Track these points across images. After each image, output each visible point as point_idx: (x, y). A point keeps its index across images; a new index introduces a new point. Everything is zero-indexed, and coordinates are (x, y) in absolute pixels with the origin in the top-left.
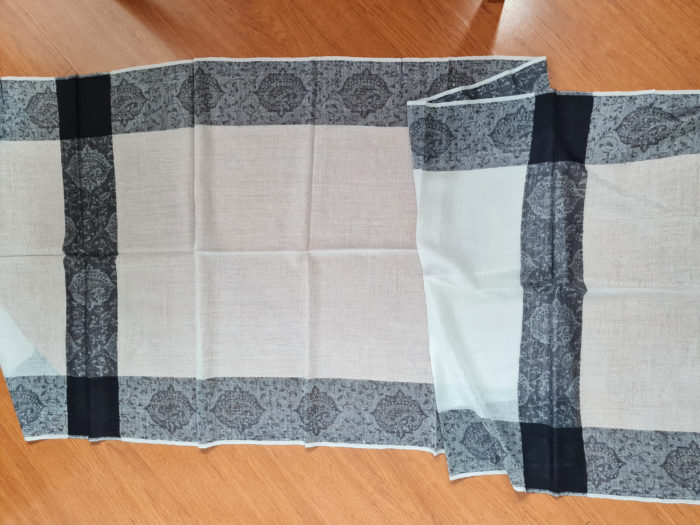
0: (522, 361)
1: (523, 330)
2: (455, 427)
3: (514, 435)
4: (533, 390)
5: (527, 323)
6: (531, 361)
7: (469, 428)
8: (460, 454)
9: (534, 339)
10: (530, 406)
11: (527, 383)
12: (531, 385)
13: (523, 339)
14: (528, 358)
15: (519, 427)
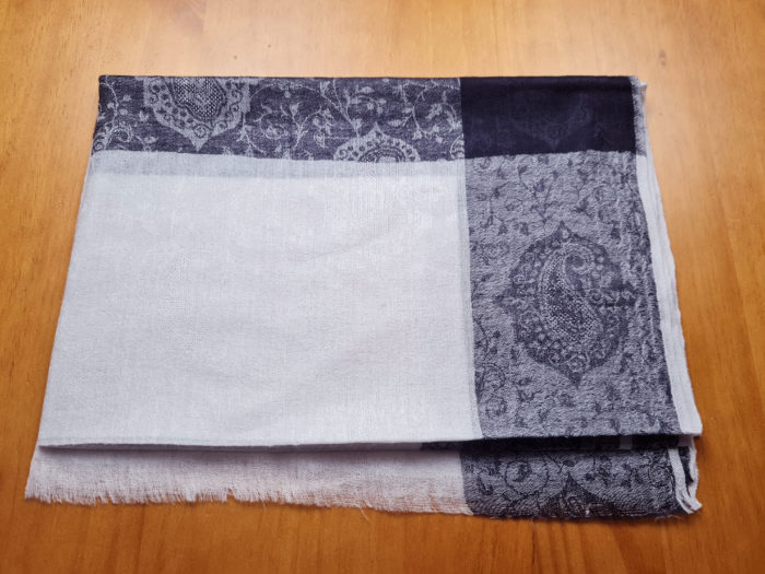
0: (298, 155)
1: (219, 152)
2: (529, 389)
3: (500, 173)
4: (377, 127)
5: (199, 144)
6: (299, 134)
7: (532, 353)
8: (612, 393)
9: (240, 126)
10: (417, 135)
11: (357, 142)
12: (363, 133)
13: (239, 150)
14: (292, 140)
15: (478, 161)
